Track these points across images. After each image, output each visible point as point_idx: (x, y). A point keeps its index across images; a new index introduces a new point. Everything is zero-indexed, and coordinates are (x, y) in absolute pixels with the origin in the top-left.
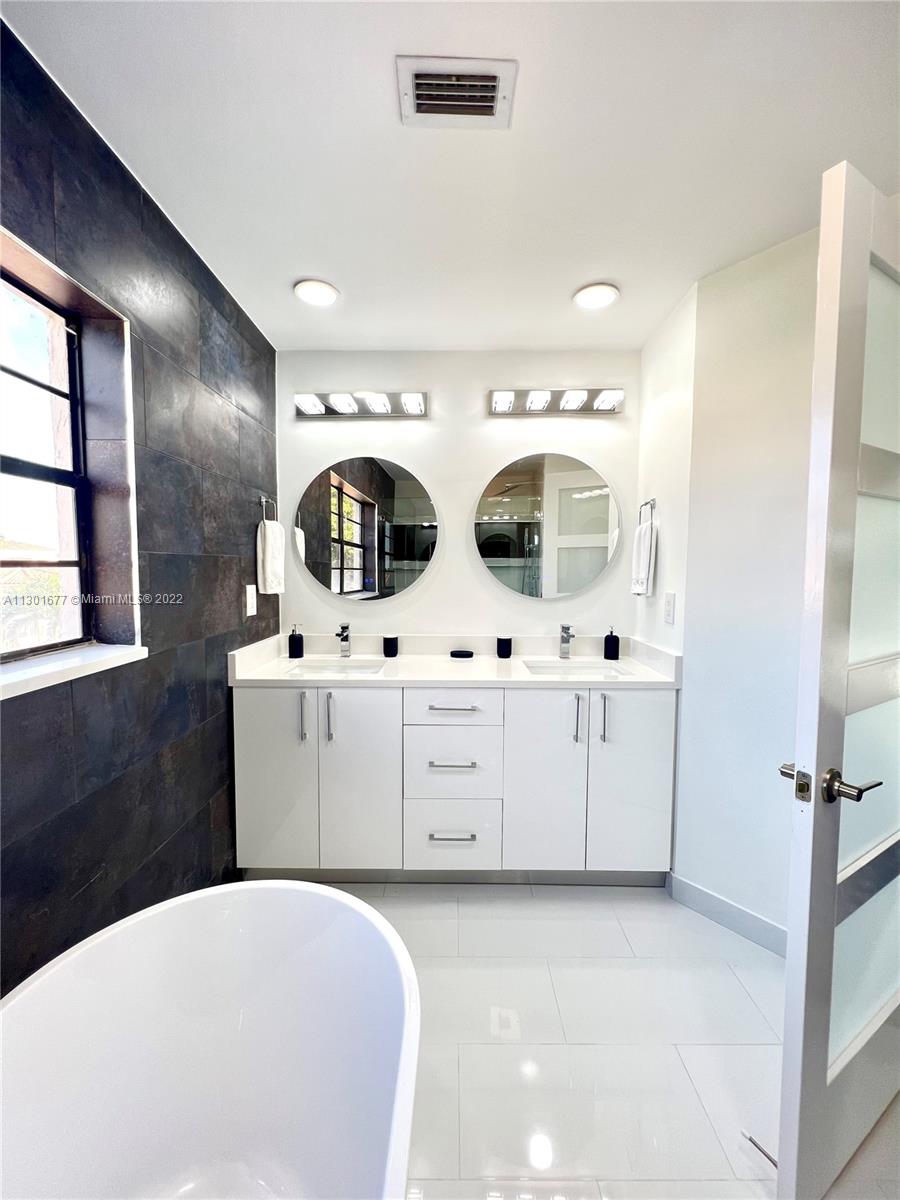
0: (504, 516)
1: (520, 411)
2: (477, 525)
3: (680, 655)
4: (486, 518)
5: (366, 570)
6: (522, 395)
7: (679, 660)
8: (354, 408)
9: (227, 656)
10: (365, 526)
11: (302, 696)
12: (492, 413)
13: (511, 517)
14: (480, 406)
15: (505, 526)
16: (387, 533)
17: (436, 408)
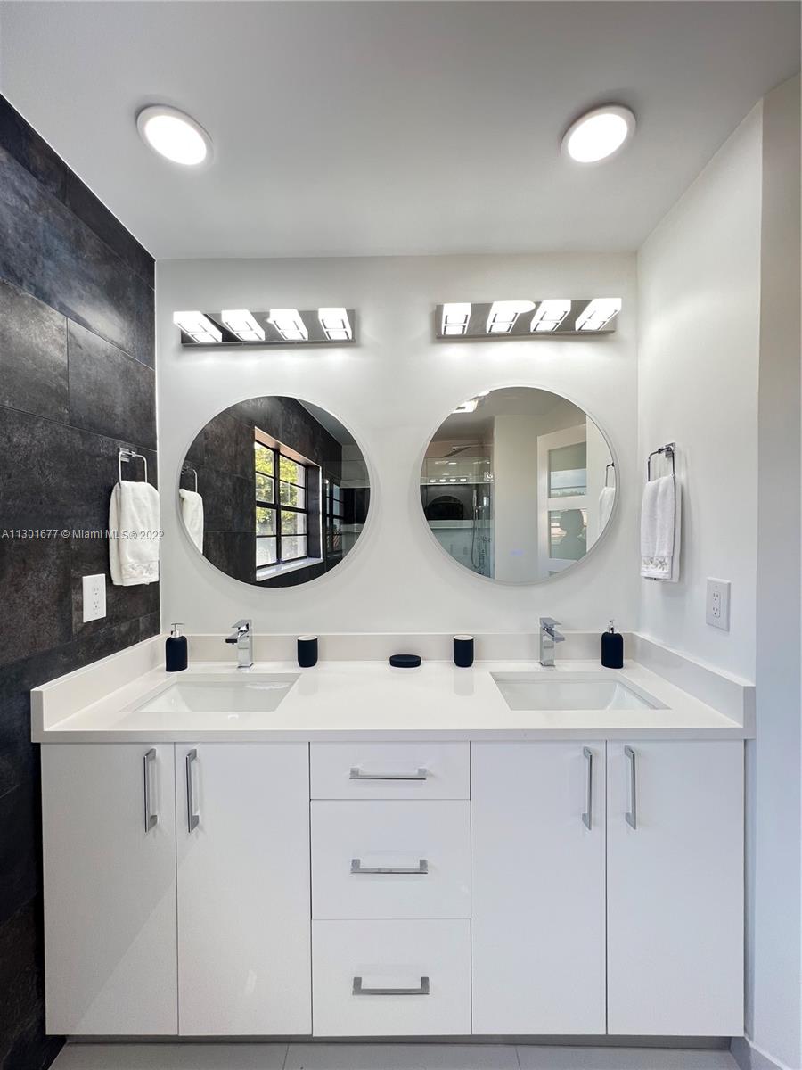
0: (451, 477)
1: (477, 333)
2: (424, 488)
3: (753, 685)
4: (433, 482)
5: (310, 536)
6: (481, 311)
7: (749, 693)
8: (258, 334)
9: (28, 695)
10: (309, 489)
11: (150, 755)
12: (441, 338)
13: (458, 479)
14: (424, 326)
15: (452, 488)
16: (336, 496)
17: (368, 330)
